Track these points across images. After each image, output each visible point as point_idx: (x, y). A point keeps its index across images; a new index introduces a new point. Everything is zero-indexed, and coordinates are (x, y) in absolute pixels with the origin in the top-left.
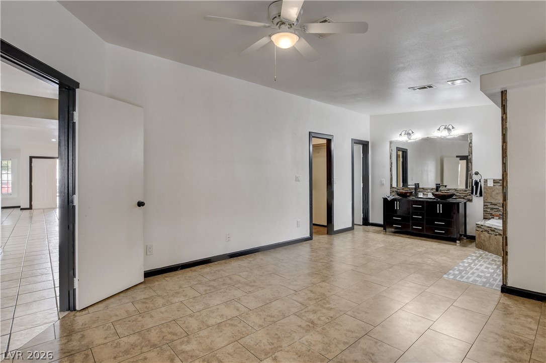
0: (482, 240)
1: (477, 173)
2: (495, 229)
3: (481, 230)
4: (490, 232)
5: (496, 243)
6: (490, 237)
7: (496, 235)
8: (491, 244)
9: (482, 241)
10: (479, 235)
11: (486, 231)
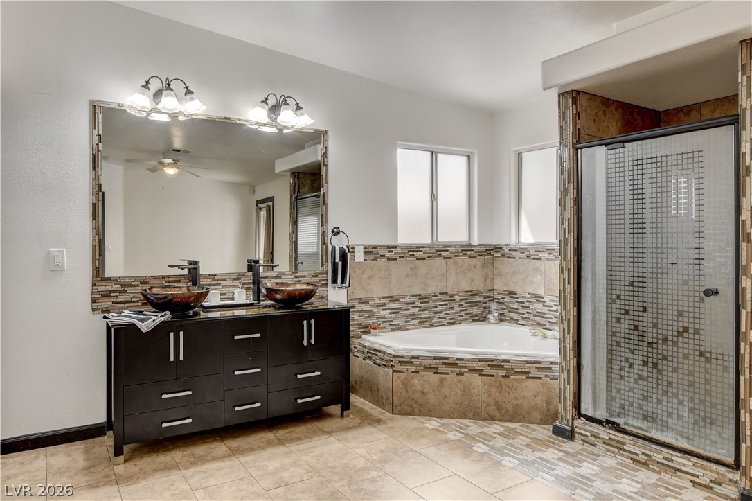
0: (414, 391)
1: (336, 232)
2: (457, 359)
3: (413, 368)
4: (442, 369)
5: (460, 392)
6: (442, 381)
7: (461, 374)
8: (445, 398)
9: (417, 396)
10: (405, 384)
11: (427, 368)
